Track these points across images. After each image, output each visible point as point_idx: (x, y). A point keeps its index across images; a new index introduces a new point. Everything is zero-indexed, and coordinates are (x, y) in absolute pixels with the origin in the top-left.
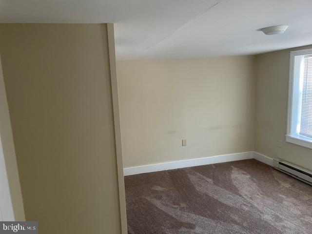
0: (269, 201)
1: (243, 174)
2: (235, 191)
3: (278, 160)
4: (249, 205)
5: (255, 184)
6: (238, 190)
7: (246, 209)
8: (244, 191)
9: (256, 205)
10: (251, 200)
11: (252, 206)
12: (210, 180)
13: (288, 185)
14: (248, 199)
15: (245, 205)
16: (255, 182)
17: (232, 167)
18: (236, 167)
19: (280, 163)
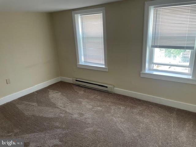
0: (75, 106)
1: (57, 93)
2: (53, 106)
3: (75, 79)
4: (64, 112)
5: (65, 97)
6: (55, 105)
7: (63, 116)
8: (60, 104)
9: (68, 111)
10: (64, 109)
11: (66, 112)
12: (35, 104)
13: (82, 92)
14: (62, 109)
15: (61, 113)
16: (64, 96)
17: (49, 90)
18: (51, 89)
19: (76, 80)
